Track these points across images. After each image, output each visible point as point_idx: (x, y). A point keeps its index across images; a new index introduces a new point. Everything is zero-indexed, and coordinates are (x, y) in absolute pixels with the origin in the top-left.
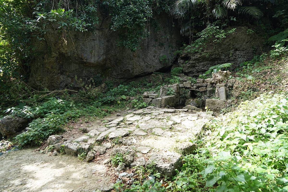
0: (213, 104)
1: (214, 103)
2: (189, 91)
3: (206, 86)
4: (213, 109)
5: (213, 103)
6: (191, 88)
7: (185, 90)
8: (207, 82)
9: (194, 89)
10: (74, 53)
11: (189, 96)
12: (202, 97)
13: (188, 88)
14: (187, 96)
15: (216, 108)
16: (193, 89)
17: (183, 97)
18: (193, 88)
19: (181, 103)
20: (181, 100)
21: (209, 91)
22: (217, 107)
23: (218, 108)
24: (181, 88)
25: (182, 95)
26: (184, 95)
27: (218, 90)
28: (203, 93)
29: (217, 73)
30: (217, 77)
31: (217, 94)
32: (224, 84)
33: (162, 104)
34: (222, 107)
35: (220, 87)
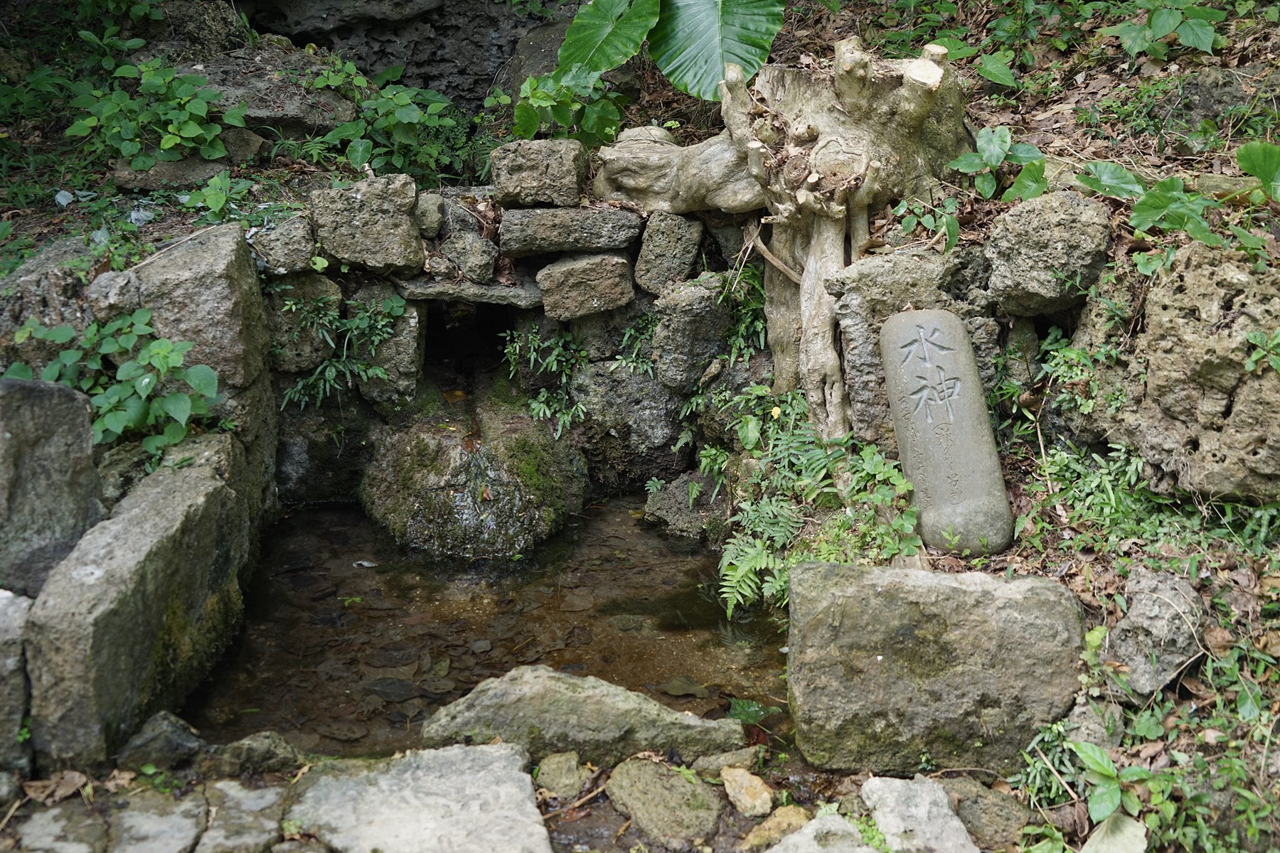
0: (913, 657)
1: (927, 631)
2: (398, 319)
3: (632, 249)
4: (921, 724)
5: (924, 641)
6: (431, 277)
7: (345, 312)
8: (630, 182)
9: (470, 290)
11: (407, 375)
12: (581, 379)
13: (391, 277)
14: (377, 381)
15: (967, 704)
16: (449, 288)
17: (329, 403)
18: (449, 276)
19: (301, 480)
20: (298, 448)
21: (678, 320)
22: (975, 694)
23: (996, 703)
24: (282, 278)
25: (304, 373)
26: (340, 376)
27: (857, 352)
28: (590, 332)
29: (804, 78)
30: (811, 139)
31: (834, 396)
32: (936, 267)
33: (53, 713)
34: (1057, 693)
35: (877, 310)
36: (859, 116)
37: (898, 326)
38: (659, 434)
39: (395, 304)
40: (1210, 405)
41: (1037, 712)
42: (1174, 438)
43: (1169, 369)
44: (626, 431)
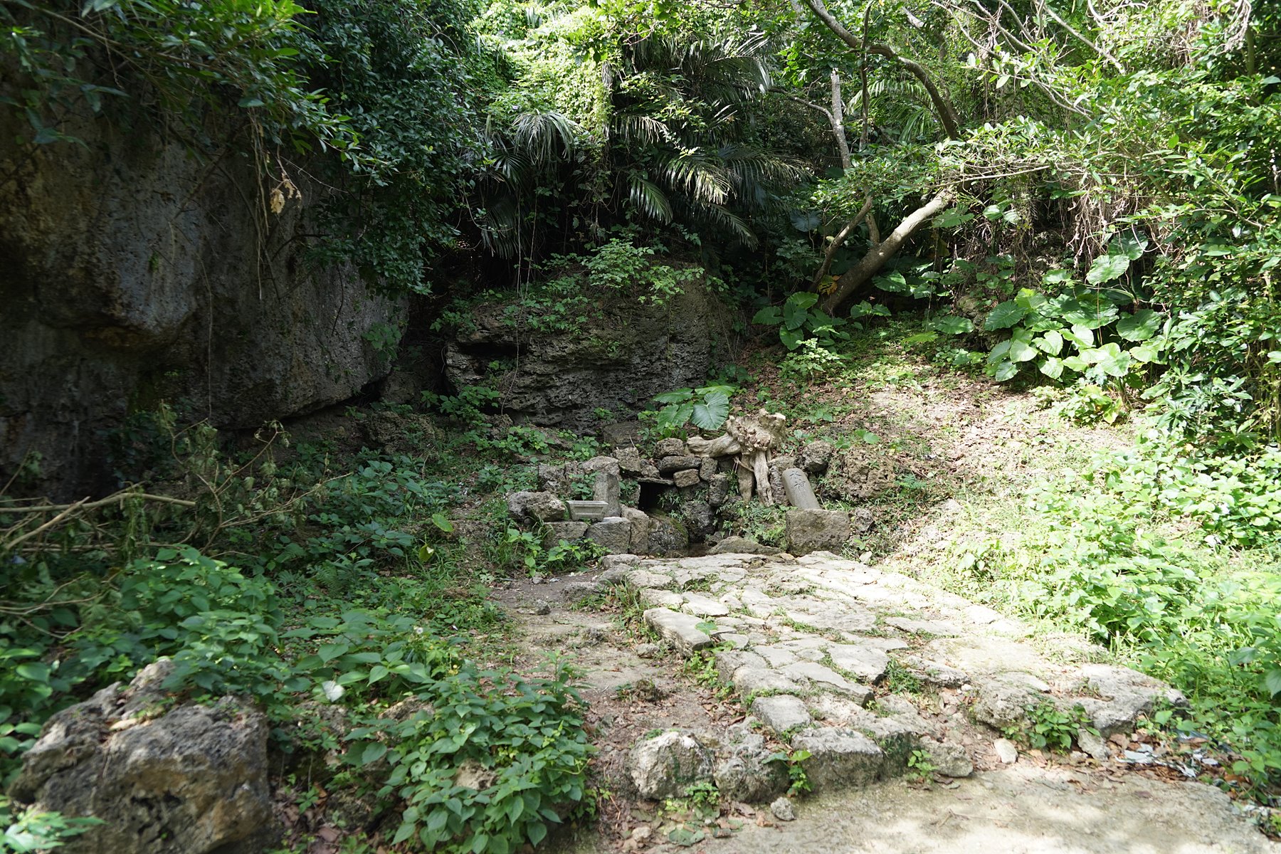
0: (817, 527)
1: (818, 521)
2: (635, 487)
3: (699, 467)
4: (820, 543)
5: (818, 523)
6: (644, 476)
7: (624, 484)
8: (696, 450)
9: (654, 480)
10: (70, 259)
12: (685, 506)
13: (632, 475)
15: (828, 537)
16: (649, 479)
18: (649, 476)
21: (718, 483)
22: (830, 535)
23: (834, 537)
27: (777, 480)
28: (687, 492)
29: (750, 419)
30: (754, 433)
31: (770, 494)
32: (793, 459)
33: (637, 541)
34: (846, 533)
35: (780, 470)
36: (766, 427)
37: (787, 472)
38: (706, 522)
39: (635, 483)
40: (863, 478)
41: (843, 539)
42: (856, 487)
43: (853, 471)
44: (697, 521)
